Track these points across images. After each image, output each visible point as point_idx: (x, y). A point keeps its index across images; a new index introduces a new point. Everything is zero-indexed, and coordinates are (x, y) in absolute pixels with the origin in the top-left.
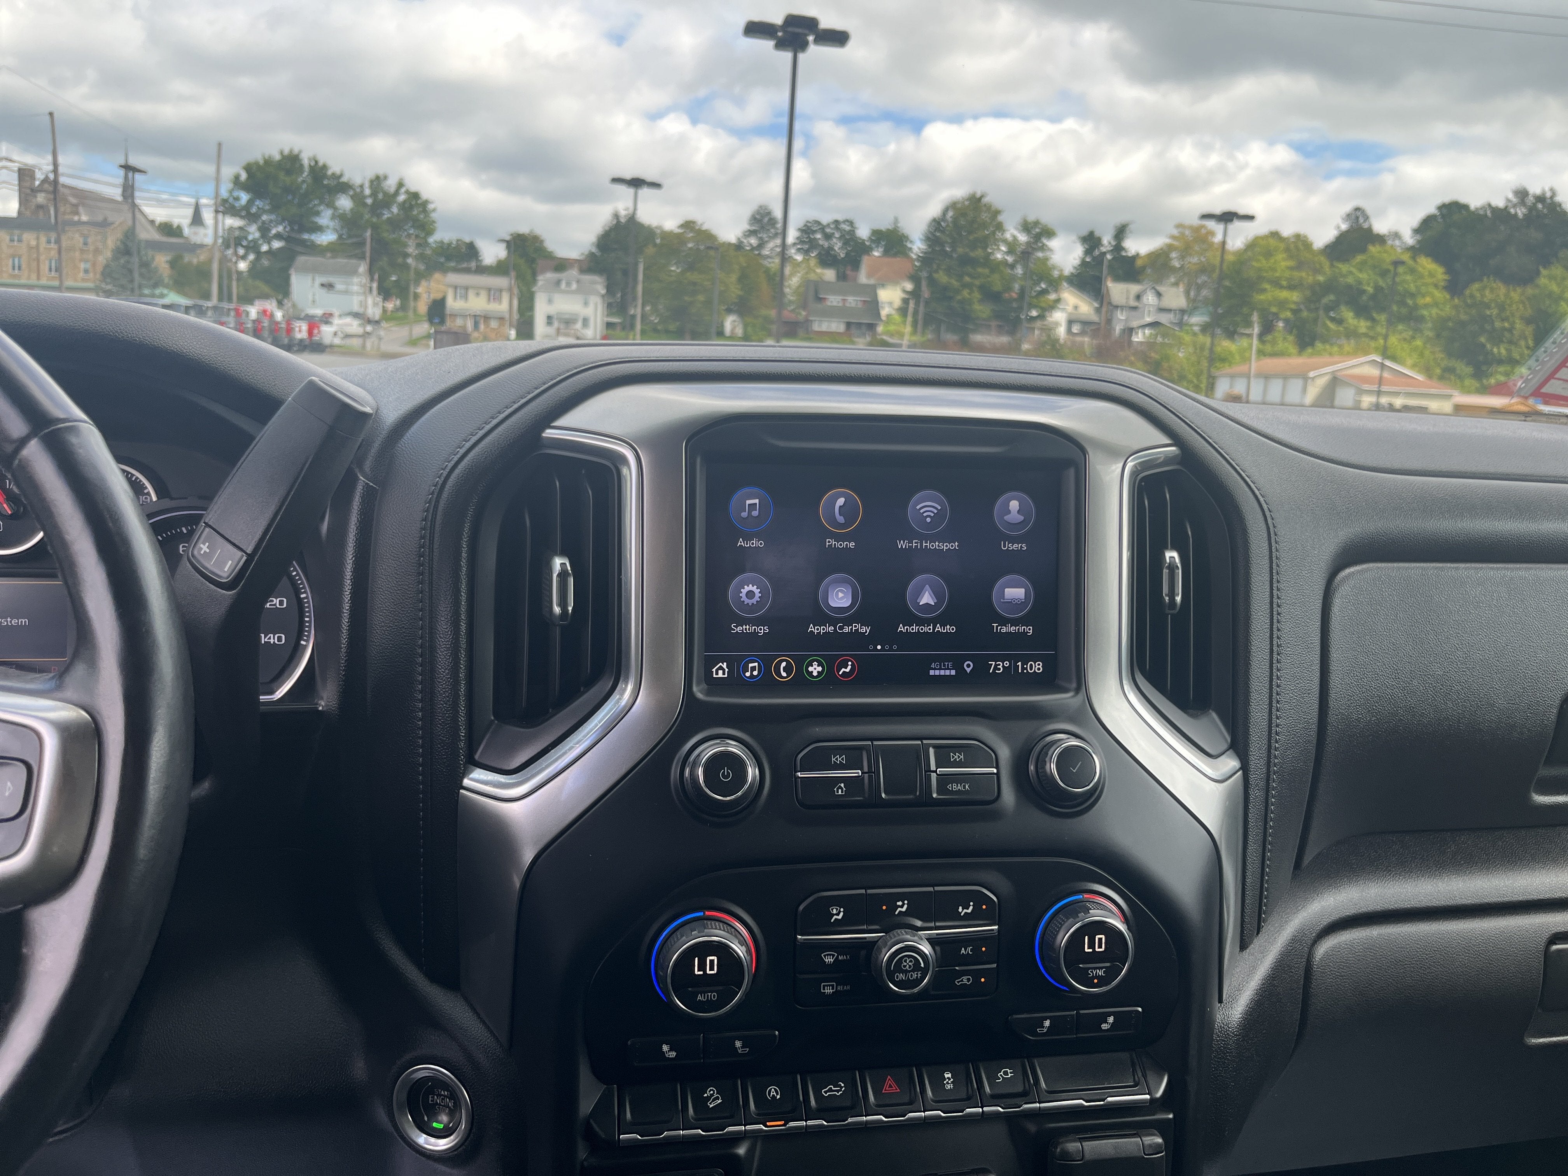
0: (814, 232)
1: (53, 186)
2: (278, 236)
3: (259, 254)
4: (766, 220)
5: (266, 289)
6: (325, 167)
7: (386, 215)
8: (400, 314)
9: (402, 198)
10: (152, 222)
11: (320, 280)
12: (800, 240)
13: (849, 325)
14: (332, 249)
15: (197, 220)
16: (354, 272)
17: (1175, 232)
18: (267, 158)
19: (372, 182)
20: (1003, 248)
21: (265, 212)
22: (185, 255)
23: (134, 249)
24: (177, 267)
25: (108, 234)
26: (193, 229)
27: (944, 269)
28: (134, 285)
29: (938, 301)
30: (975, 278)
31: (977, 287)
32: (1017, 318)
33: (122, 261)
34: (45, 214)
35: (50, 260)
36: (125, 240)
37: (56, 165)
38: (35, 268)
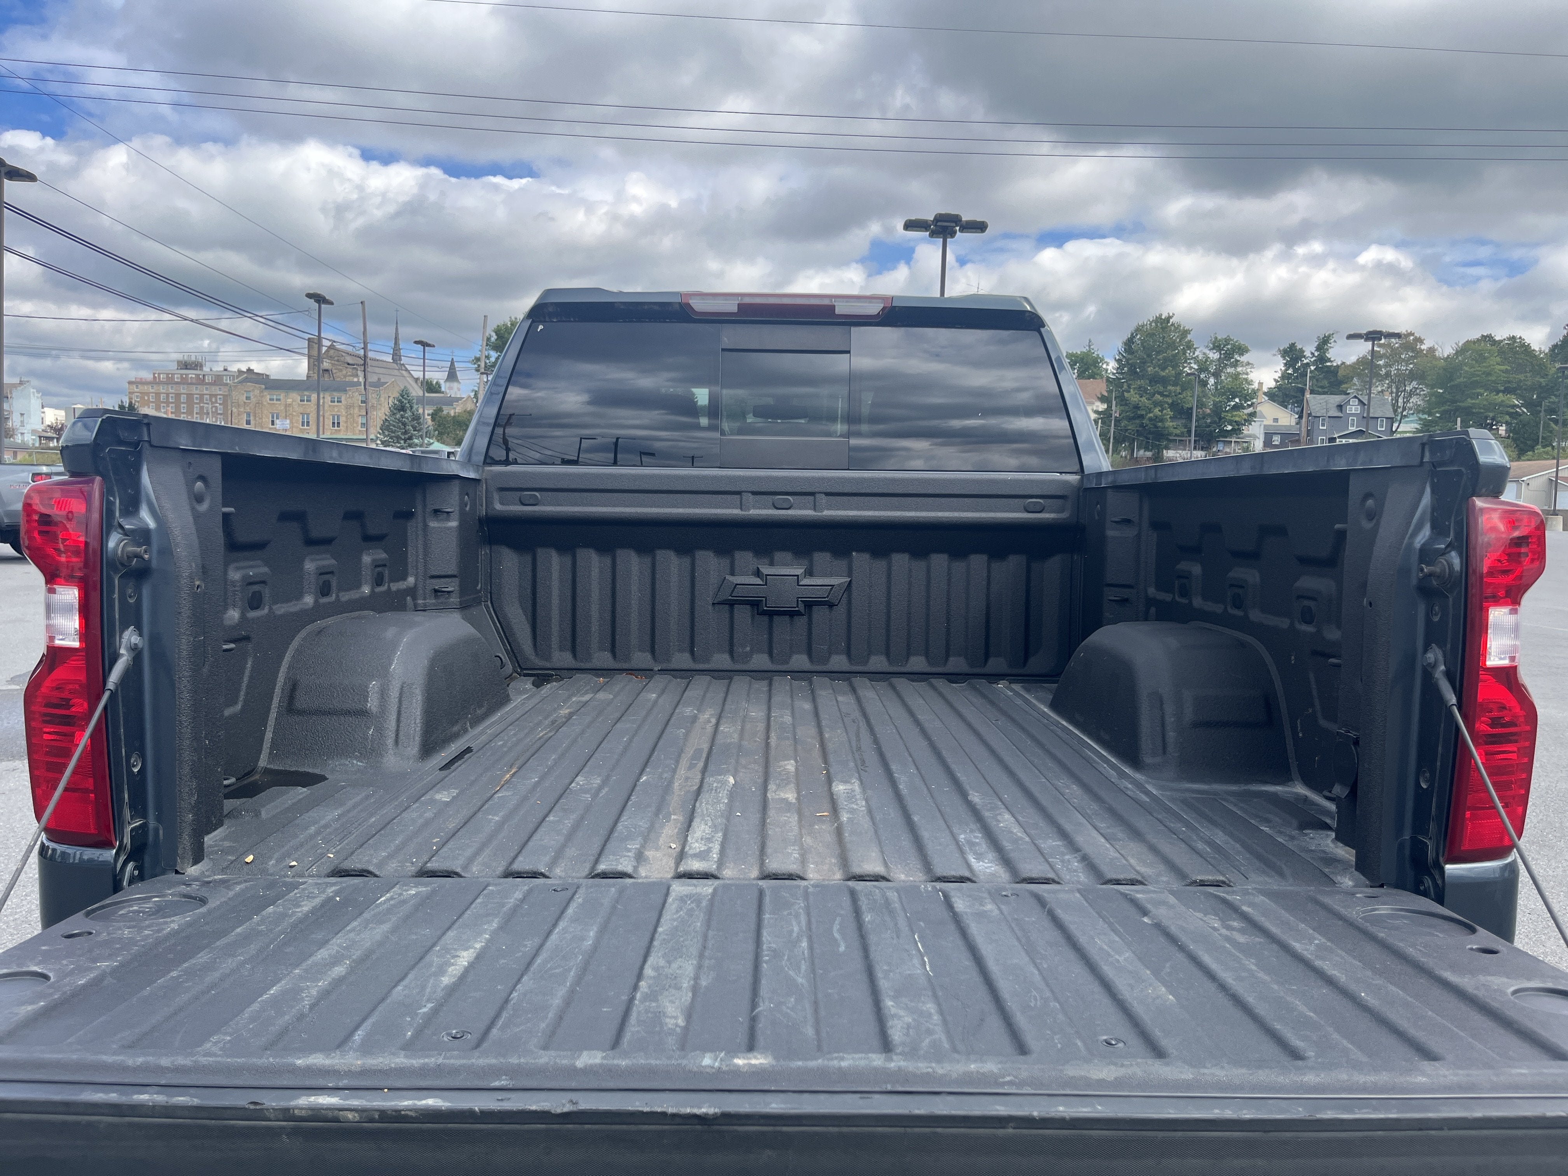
10: (417, 381)
15: (452, 376)
22: (444, 408)
23: (408, 405)
24: (438, 418)
25: (382, 392)
26: (448, 384)
27: (1134, 388)
28: (407, 436)
29: (1130, 419)
30: (1167, 396)
31: (1168, 404)
32: (1211, 433)
33: (398, 416)
34: (330, 377)
35: (334, 415)
36: (400, 398)
37: (365, 343)
38: (320, 423)
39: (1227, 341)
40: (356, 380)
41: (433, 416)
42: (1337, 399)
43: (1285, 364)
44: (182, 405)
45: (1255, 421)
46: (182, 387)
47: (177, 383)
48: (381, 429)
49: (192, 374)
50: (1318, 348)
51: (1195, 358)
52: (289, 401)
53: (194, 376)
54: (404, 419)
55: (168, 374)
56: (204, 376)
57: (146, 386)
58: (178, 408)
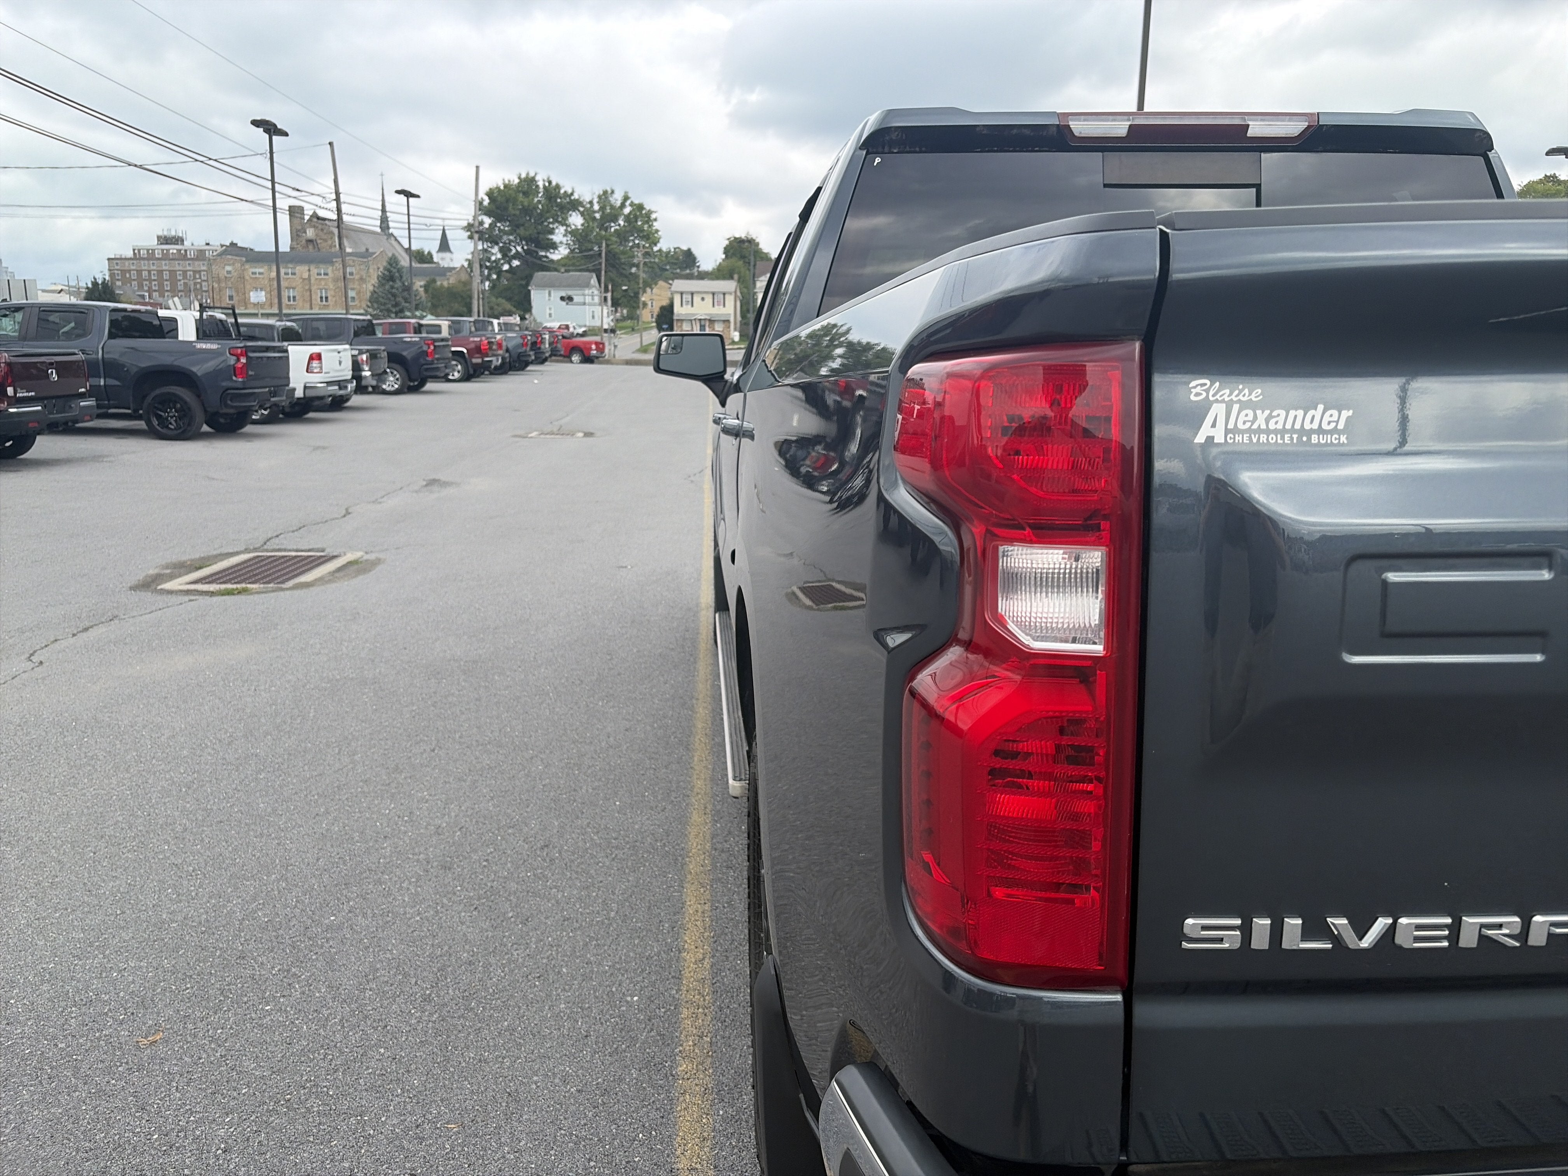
1: (320, 221)
2: (517, 256)
3: (500, 273)
5: (508, 306)
6: (558, 187)
7: (614, 228)
8: (629, 323)
9: (627, 210)
10: (408, 250)
11: (557, 294)
14: (567, 264)
15: (444, 246)
16: (588, 285)
18: (507, 182)
19: (599, 197)
21: (506, 233)
22: (437, 278)
23: (397, 274)
24: (430, 290)
25: (370, 263)
26: (441, 255)
28: (397, 309)
33: (387, 287)
34: (314, 248)
35: (321, 289)
36: (389, 267)
37: (338, 194)
38: (308, 298)
41: (426, 288)
44: (165, 283)
46: (163, 262)
47: (159, 259)
48: (370, 302)
49: (173, 249)
53: (175, 251)
54: (394, 291)
55: (148, 250)
56: (186, 251)
57: (127, 263)
58: (161, 285)
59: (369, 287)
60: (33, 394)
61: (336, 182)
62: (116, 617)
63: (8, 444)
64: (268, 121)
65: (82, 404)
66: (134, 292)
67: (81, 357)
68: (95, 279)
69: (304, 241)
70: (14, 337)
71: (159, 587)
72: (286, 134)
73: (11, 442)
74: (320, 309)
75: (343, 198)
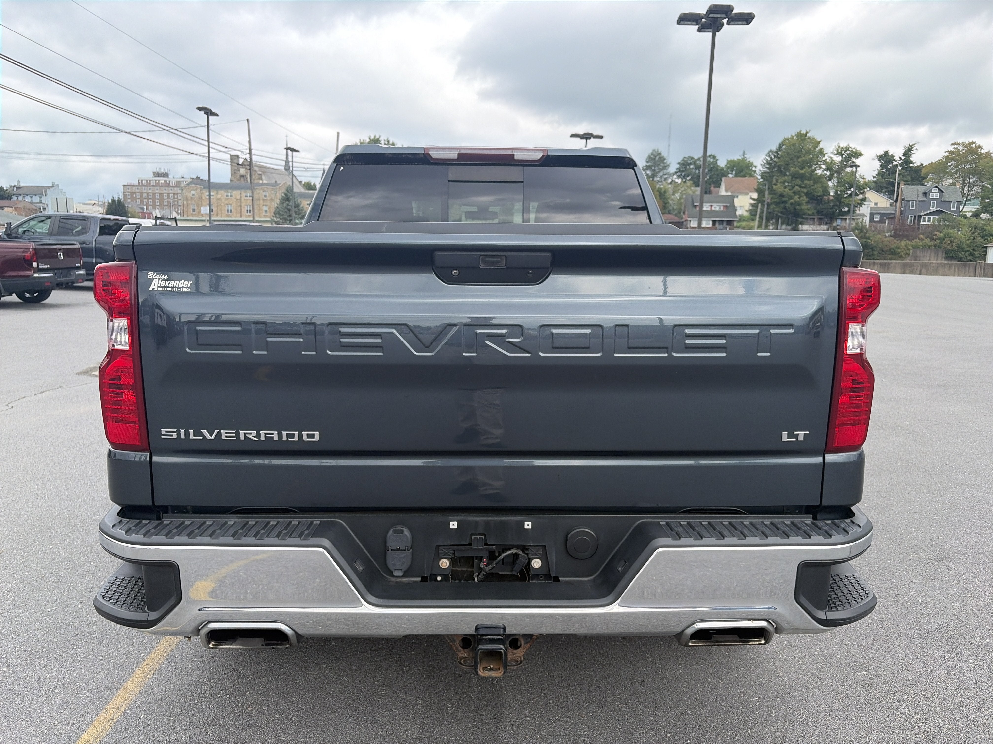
0: (690, 164)
1: (249, 164)
4: (657, 158)
10: (300, 182)
12: (679, 170)
13: (714, 222)
17: (951, 148)
18: (362, 141)
20: (824, 167)
23: (292, 197)
25: (277, 190)
27: (781, 182)
28: (291, 218)
29: (777, 204)
30: (803, 187)
31: (804, 193)
32: (834, 213)
33: (285, 205)
34: (244, 180)
35: (247, 206)
36: (286, 192)
37: (250, 149)
38: (239, 211)
39: (847, 148)
40: (261, 182)
42: (921, 189)
43: (881, 166)
44: (157, 200)
45: (865, 204)
46: (156, 188)
47: (153, 186)
48: (274, 214)
49: (162, 180)
50: (904, 154)
51: (824, 161)
52: (219, 196)
53: (163, 182)
54: (289, 207)
55: (147, 181)
56: (169, 181)
57: (134, 188)
58: (154, 202)
59: (275, 205)
60: (48, 266)
61: (250, 142)
62: (62, 386)
63: (35, 295)
64: (206, 108)
65: (77, 273)
66: (138, 206)
67: (77, 246)
68: (113, 197)
69: (238, 177)
70: (45, 233)
71: (93, 373)
72: (217, 115)
73: (37, 294)
74: (246, 217)
75: (253, 152)
